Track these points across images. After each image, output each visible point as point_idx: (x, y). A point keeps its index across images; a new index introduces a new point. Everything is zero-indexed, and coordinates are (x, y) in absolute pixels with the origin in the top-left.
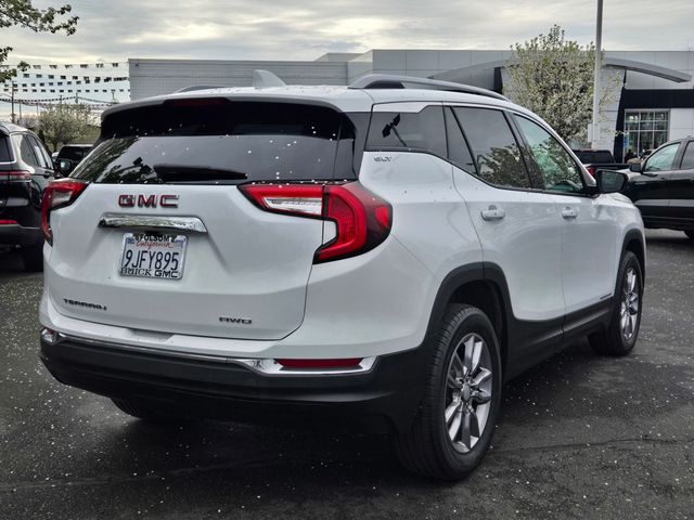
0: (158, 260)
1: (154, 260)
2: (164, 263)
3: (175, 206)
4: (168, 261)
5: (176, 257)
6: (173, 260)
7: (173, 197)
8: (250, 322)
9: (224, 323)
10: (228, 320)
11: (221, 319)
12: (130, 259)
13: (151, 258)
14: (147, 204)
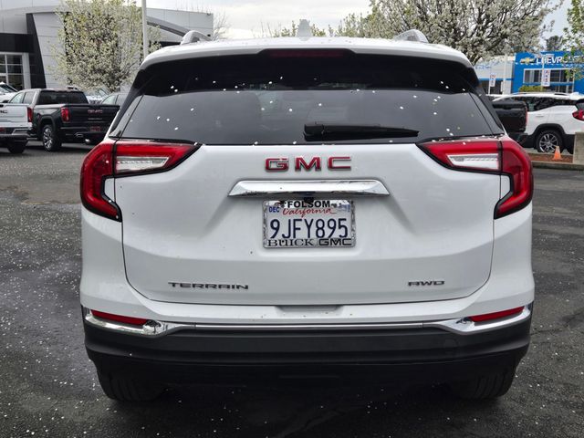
0: (319, 229)
1: (313, 229)
2: (328, 232)
3: (348, 168)
4: (334, 229)
5: (342, 223)
6: (340, 227)
7: (347, 159)
8: (443, 283)
9: (414, 288)
10: (418, 284)
11: (410, 284)
12: (277, 229)
13: (309, 227)
14: (308, 168)
